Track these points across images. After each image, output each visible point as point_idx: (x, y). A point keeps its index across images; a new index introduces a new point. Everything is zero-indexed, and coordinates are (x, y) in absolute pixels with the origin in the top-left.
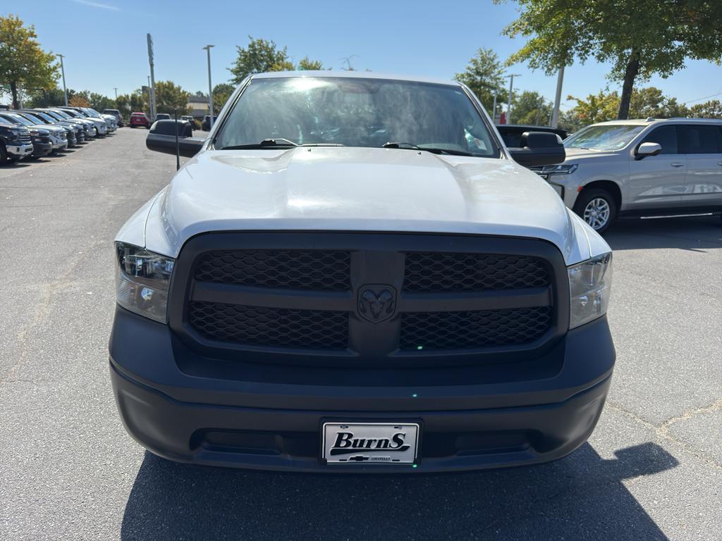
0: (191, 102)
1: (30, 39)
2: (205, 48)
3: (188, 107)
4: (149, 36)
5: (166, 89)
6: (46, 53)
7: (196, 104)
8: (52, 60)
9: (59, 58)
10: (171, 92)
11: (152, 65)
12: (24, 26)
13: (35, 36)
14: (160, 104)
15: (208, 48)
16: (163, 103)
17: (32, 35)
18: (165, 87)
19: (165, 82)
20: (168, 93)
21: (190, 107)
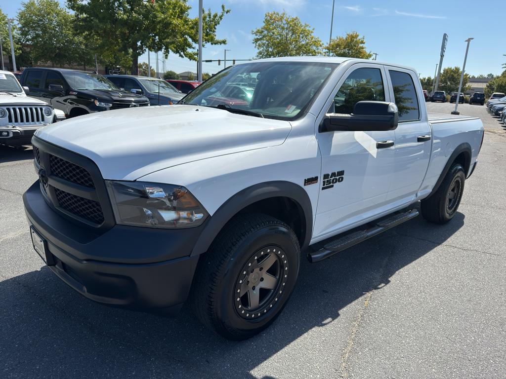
0: (471, 82)
1: (361, 45)
2: (466, 41)
3: (467, 86)
4: (445, 35)
5: (453, 73)
6: (368, 52)
7: (474, 84)
8: (370, 57)
9: (375, 55)
10: (456, 75)
11: (442, 56)
12: (358, 38)
13: (364, 43)
14: (445, 84)
15: (469, 40)
16: (447, 83)
17: (362, 42)
18: (452, 71)
19: (453, 68)
20: (452, 75)
21: (469, 86)
